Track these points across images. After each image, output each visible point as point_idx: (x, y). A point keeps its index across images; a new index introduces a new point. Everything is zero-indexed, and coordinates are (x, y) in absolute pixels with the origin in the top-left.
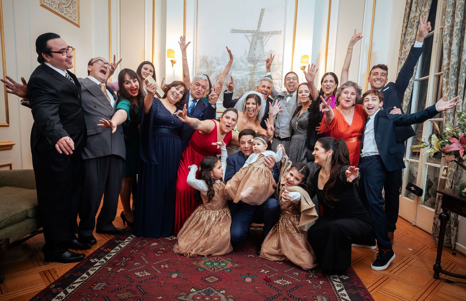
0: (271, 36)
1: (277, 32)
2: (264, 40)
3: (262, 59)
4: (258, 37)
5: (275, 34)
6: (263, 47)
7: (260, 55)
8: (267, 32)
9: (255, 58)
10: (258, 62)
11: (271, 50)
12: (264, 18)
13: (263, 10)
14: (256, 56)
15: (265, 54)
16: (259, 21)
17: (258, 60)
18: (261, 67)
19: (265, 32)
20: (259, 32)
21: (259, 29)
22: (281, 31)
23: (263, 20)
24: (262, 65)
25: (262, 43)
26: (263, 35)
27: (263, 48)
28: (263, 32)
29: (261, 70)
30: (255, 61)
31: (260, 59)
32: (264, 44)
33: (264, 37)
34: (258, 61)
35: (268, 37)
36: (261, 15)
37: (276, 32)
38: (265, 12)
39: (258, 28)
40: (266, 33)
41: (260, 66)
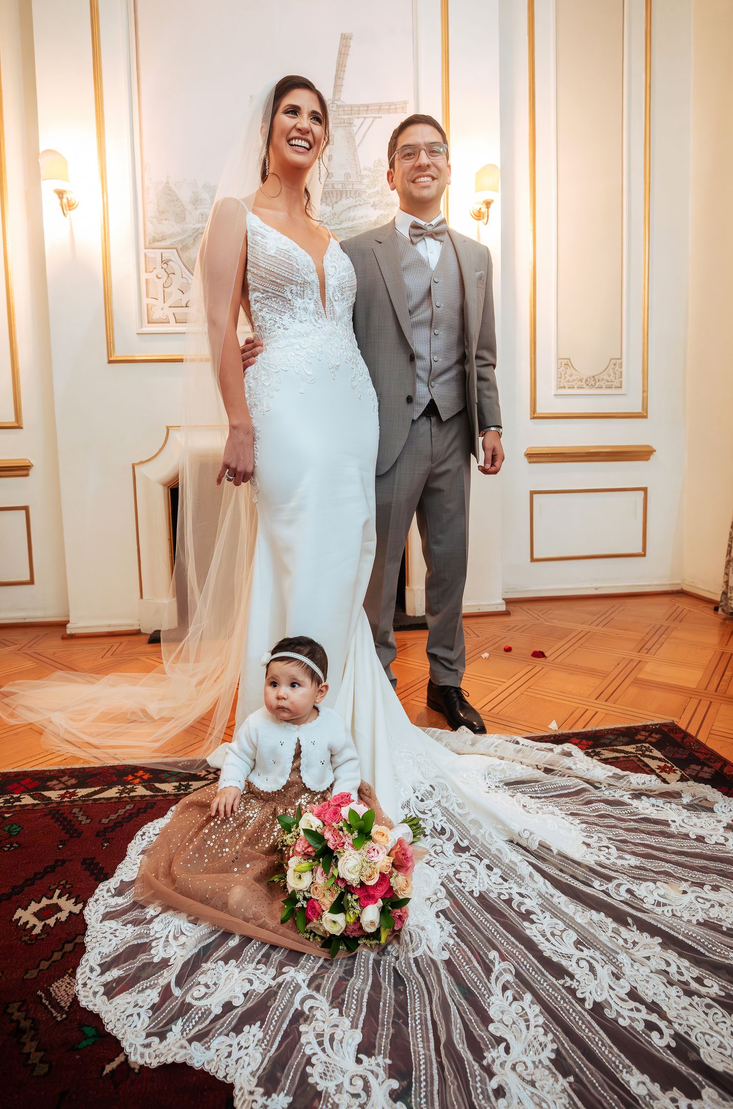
0: (375, 118)
1: (393, 107)
2: (355, 129)
3: (355, 186)
4: (338, 121)
5: (389, 111)
6: (355, 150)
7: (348, 176)
8: (363, 105)
9: (333, 185)
10: (344, 196)
11: (380, 161)
12: (350, 62)
13: (345, 39)
14: (334, 179)
15: (363, 173)
16: (337, 71)
17: (341, 192)
18: (352, 214)
19: (359, 106)
20: (338, 106)
21: (337, 98)
22: (405, 102)
23: (347, 69)
24: (356, 206)
25: (351, 138)
26: (351, 114)
27: (354, 156)
28: (352, 107)
29: (355, 222)
30: (335, 194)
31: (349, 187)
32: (358, 139)
33: (357, 122)
34: (341, 195)
35: (368, 122)
36: (340, 53)
37: (390, 104)
38: (352, 43)
39: (334, 94)
40: (361, 108)
41: (350, 208)
